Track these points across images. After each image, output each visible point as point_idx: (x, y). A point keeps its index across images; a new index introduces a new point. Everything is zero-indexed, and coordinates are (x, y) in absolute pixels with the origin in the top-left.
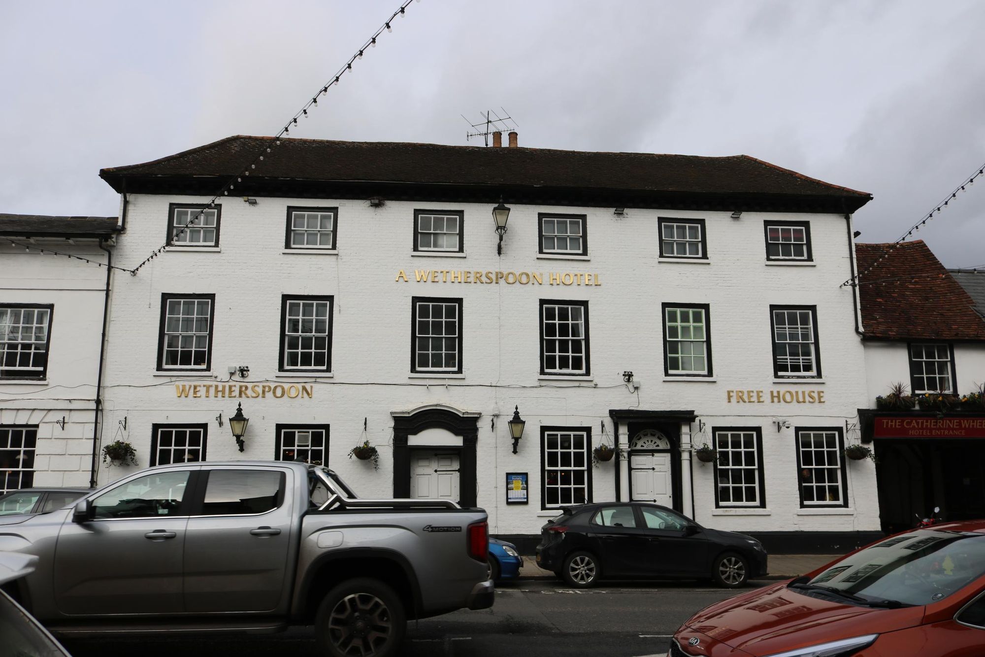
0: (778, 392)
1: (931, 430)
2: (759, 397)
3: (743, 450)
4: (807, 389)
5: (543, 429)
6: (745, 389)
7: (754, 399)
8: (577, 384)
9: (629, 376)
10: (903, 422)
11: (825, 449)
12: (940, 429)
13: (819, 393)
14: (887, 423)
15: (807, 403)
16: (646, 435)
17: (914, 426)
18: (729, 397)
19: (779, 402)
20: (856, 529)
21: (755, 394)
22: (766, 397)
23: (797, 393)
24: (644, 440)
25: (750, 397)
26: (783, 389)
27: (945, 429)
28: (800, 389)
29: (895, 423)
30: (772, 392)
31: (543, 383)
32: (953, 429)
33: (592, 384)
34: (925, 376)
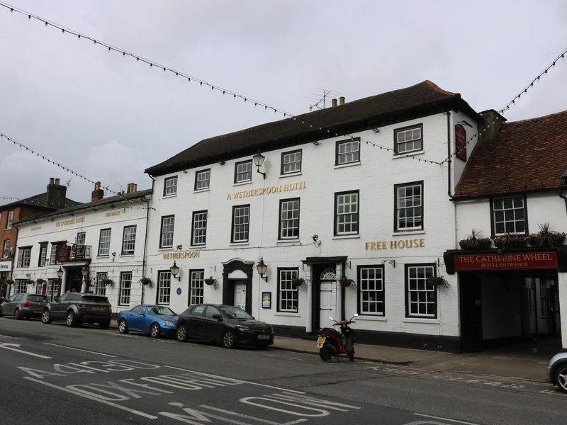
0: (395, 242)
1: (498, 263)
2: (384, 246)
3: (368, 279)
4: (413, 238)
5: (279, 269)
6: (376, 241)
7: (381, 247)
8: (292, 244)
9: (315, 238)
10: (475, 258)
11: (417, 278)
12: (505, 262)
13: (421, 240)
14: (463, 259)
15: (413, 248)
16: (328, 271)
17: (484, 261)
18: (367, 247)
19: (395, 247)
20: (441, 334)
21: (381, 244)
22: (388, 246)
23: (407, 241)
24: (327, 274)
25: (378, 246)
26: (398, 239)
27: (510, 262)
28: (409, 238)
29: (470, 259)
30: (392, 242)
31: (279, 245)
32: (517, 262)
33: (299, 244)
34: (505, 222)
